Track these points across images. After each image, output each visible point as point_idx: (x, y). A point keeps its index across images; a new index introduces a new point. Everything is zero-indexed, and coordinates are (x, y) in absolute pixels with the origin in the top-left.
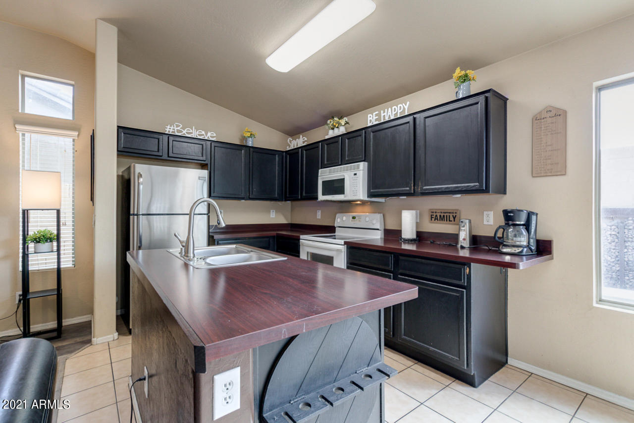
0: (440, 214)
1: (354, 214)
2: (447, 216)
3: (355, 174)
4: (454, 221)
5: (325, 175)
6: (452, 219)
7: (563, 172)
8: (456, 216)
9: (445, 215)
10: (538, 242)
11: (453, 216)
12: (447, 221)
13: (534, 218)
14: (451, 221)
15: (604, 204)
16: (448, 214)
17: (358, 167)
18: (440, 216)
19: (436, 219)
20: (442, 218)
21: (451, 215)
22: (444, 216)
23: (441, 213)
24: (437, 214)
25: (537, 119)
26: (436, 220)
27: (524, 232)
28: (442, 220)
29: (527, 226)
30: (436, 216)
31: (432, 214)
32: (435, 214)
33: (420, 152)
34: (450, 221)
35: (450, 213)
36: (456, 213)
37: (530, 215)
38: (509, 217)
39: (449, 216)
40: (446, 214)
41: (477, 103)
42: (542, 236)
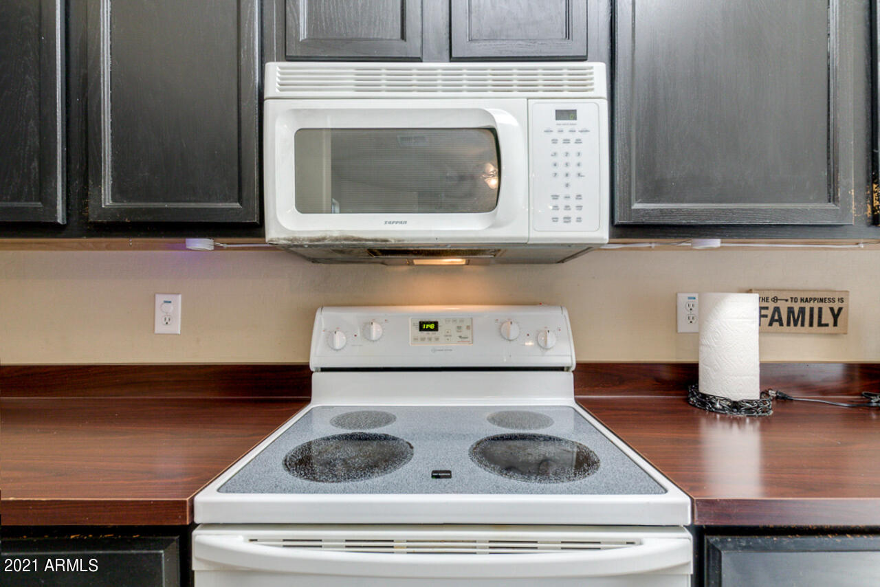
0: (789, 304)
2: (812, 310)
4: (835, 324)
6: (827, 318)
8: (840, 309)
9: (807, 306)
11: (832, 309)
12: (811, 325)
14: (827, 325)
16: (816, 305)
18: (791, 310)
19: (775, 320)
20: (796, 319)
21: (826, 307)
22: (802, 310)
23: (794, 300)
24: (779, 304)
26: (776, 324)
28: (796, 325)
30: (777, 310)
31: (765, 304)
32: (771, 305)
34: (820, 324)
35: (821, 300)
36: (841, 300)
39: (820, 310)
40: (812, 304)
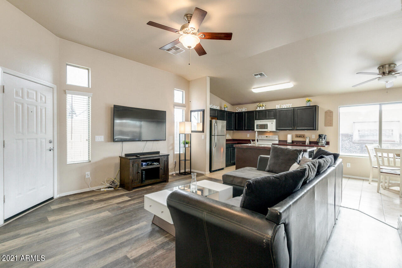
0: (299, 135)
1: (267, 136)
3: (272, 123)
5: (257, 122)
7: (332, 126)
10: (327, 142)
13: (326, 136)
14: (303, 137)
15: (340, 133)
17: (273, 121)
19: (298, 137)
20: (300, 137)
25: (326, 112)
27: (324, 140)
29: (324, 138)
31: (296, 136)
33: (296, 119)
35: (302, 135)
36: (304, 135)
37: (325, 135)
38: (320, 136)
41: (313, 108)
42: (327, 141)
